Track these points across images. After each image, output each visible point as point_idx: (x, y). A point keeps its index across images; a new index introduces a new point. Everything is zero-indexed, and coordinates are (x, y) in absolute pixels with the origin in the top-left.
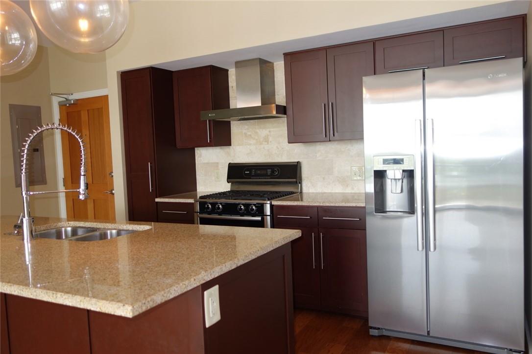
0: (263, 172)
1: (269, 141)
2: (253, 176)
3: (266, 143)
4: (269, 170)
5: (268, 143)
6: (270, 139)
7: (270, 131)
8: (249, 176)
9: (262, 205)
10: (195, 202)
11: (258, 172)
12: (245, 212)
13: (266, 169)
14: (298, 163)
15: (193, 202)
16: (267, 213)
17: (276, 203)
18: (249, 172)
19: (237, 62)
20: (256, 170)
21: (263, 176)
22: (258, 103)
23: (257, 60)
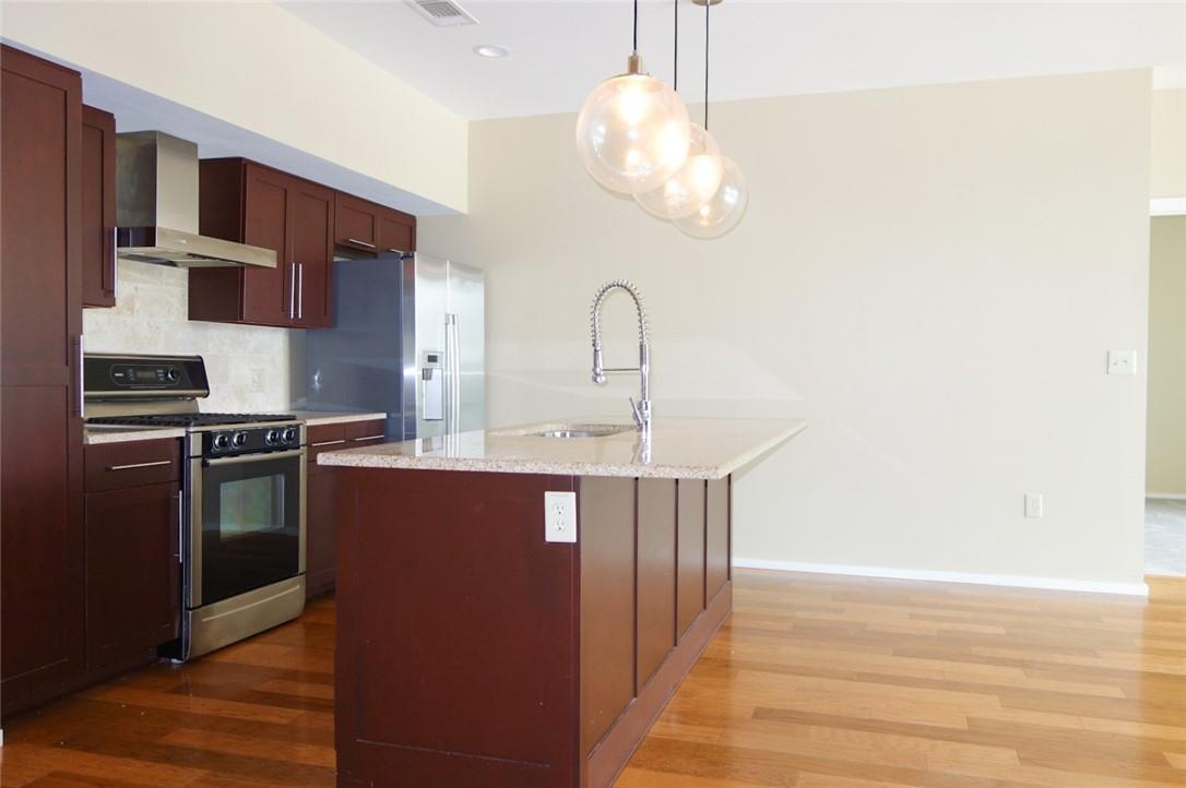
0: (151, 375)
2: (132, 382)
3: (129, 313)
4: (162, 371)
5: (132, 313)
6: (137, 306)
7: (136, 289)
8: (125, 384)
9: (297, 426)
10: (188, 433)
11: (140, 374)
12: (276, 444)
13: (154, 369)
14: (200, 357)
15: (184, 435)
16: (302, 440)
17: (310, 423)
18: (121, 375)
19: (161, 133)
20: (136, 369)
21: (153, 383)
22: (194, 229)
23: (195, 146)
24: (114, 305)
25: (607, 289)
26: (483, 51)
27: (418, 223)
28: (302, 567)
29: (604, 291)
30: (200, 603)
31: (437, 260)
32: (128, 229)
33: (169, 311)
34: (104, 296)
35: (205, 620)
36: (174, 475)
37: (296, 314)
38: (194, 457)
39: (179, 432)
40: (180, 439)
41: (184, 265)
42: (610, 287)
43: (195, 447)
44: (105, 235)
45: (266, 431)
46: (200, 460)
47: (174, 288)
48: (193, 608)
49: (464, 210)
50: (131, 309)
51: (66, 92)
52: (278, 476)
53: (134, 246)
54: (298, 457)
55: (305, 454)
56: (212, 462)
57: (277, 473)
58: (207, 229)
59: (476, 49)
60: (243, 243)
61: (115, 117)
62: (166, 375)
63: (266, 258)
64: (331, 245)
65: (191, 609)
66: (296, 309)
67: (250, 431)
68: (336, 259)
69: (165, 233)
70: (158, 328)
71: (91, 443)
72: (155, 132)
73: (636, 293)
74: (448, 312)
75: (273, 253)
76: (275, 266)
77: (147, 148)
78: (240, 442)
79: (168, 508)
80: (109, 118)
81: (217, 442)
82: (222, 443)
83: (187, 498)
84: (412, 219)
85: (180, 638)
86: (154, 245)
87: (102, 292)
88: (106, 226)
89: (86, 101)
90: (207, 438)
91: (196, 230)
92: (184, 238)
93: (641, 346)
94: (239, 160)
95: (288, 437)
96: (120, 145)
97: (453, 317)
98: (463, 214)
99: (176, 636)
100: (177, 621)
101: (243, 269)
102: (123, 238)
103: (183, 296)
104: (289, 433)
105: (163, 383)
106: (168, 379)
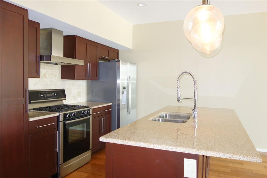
0: (51, 95)
1: (47, 77)
2: (46, 97)
3: (45, 78)
4: (53, 94)
6: (47, 76)
7: (47, 71)
8: (43, 98)
9: (90, 109)
10: (59, 115)
11: (47, 95)
12: (84, 115)
13: (51, 93)
14: (64, 89)
15: (58, 115)
16: (91, 113)
17: (93, 108)
18: (42, 95)
19: (53, 28)
20: (46, 94)
21: (51, 97)
22: (62, 55)
23: (62, 32)
24: (40, 77)
25: (182, 73)
26: (140, 5)
27: (119, 51)
28: (91, 148)
29: (181, 74)
30: (63, 163)
31: (125, 62)
32: (44, 56)
33: (56, 77)
34: (37, 75)
35: (64, 167)
36: (56, 126)
37: (89, 77)
38: (61, 121)
39: (57, 114)
40: (58, 116)
41: (60, 64)
42: (184, 73)
43: (62, 118)
44: (37, 57)
45: (81, 111)
46: (63, 122)
47: (57, 70)
48: (61, 164)
49: (131, 48)
50: (45, 77)
51: (23, 16)
52: (84, 124)
53: (45, 60)
54: (90, 118)
55: (92, 117)
56: (66, 122)
57: (84, 123)
58: (65, 56)
59: (138, 4)
60: (75, 59)
61: (40, 24)
62: (55, 95)
63: (81, 63)
64: (98, 58)
65: (60, 165)
66: (89, 75)
67: (77, 112)
68: (99, 62)
69: (54, 57)
70: (53, 82)
71: (31, 120)
72: (52, 28)
73: (192, 75)
74: (128, 76)
75: (83, 61)
76: (84, 65)
77: (49, 33)
78: (74, 115)
79: (54, 136)
80: (38, 24)
81: (68, 116)
82: (69, 116)
83: (59, 133)
84: (118, 51)
85: (57, 173)
86: (51, 60)
87: (36, 74)
88: (37, 55)
89: (30, 18)
90: (65, 115)
91: (62, 56)
92: (59, 58)
93: (195, 92)
94: (74, 36)
95: (87, 113)
96: (41, 32)
97: (129, 76)
98: (131, 49)
99: (56, 173)
100: (57, 168)
101: (75, 65)
102: (42, 58)
103: (60, 72)
104: (87, 111)
105: (54, 97)
106: (55, 96)
